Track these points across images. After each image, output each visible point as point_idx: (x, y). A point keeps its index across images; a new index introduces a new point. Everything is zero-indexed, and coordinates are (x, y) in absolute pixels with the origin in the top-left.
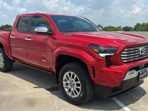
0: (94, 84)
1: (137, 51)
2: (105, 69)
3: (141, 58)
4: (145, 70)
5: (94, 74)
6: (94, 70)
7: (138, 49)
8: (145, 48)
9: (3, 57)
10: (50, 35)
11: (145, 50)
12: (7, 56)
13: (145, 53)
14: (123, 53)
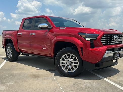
0: (82, 60)
1: (112, 38)
2: (90, 49)
3: (115, 43)
4: (119, 52)
5: (82, 53)
6: (82, 50)
7: (113, 37)
8: (118, 37)
9: (11, 50)
10: (49, 29)
11: (118, 38)
12: (15, 49)
13: (118, 40)
14: (103, 38)
